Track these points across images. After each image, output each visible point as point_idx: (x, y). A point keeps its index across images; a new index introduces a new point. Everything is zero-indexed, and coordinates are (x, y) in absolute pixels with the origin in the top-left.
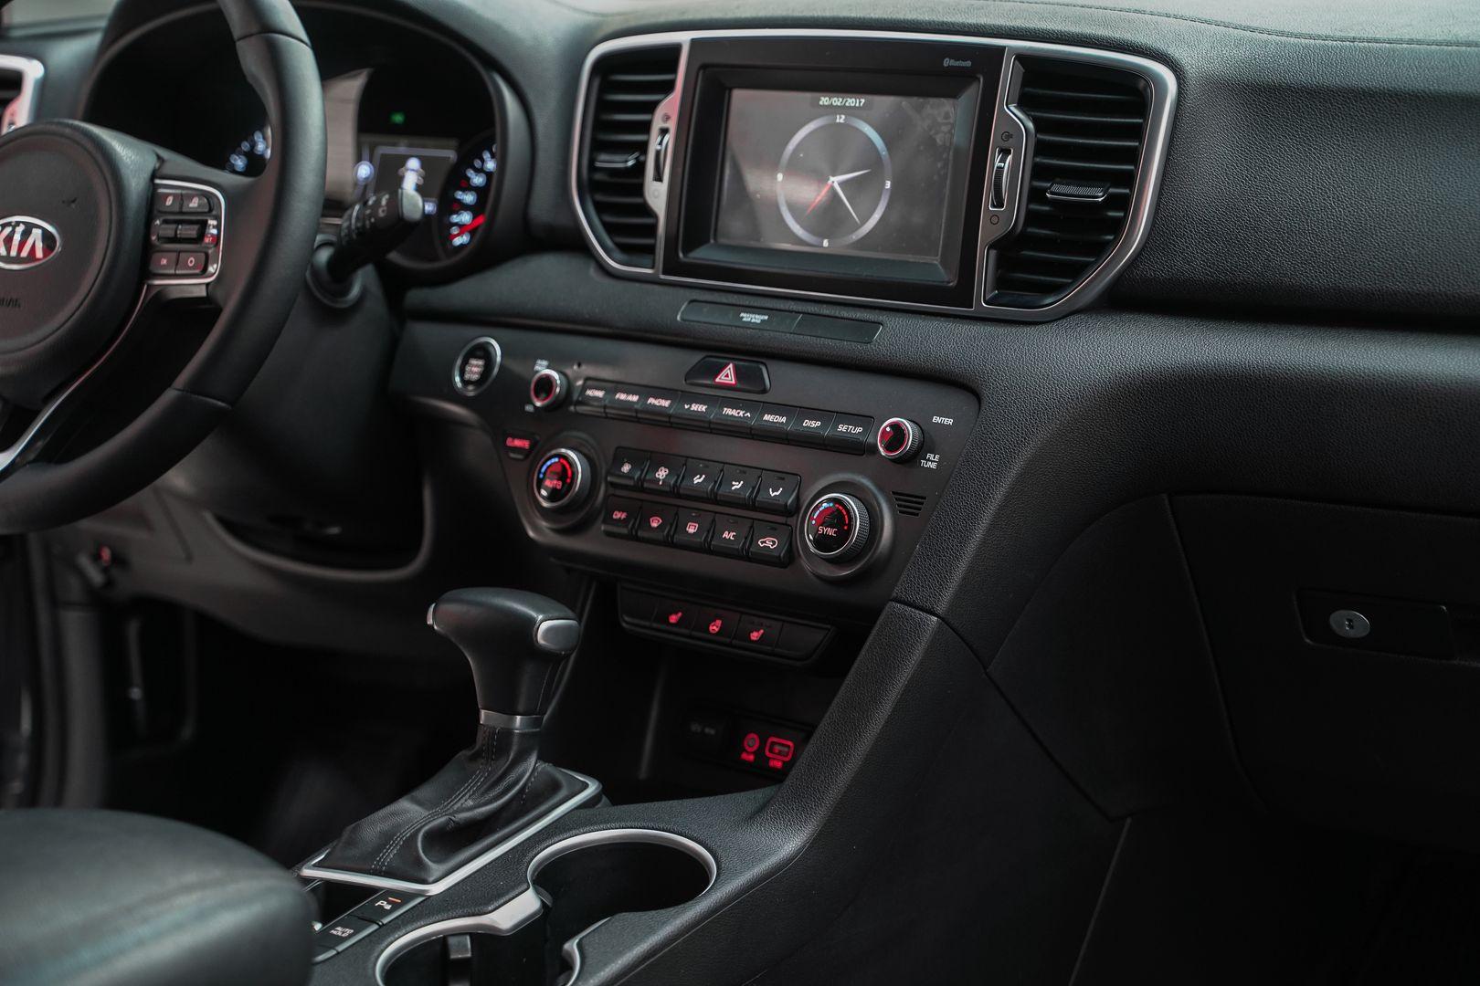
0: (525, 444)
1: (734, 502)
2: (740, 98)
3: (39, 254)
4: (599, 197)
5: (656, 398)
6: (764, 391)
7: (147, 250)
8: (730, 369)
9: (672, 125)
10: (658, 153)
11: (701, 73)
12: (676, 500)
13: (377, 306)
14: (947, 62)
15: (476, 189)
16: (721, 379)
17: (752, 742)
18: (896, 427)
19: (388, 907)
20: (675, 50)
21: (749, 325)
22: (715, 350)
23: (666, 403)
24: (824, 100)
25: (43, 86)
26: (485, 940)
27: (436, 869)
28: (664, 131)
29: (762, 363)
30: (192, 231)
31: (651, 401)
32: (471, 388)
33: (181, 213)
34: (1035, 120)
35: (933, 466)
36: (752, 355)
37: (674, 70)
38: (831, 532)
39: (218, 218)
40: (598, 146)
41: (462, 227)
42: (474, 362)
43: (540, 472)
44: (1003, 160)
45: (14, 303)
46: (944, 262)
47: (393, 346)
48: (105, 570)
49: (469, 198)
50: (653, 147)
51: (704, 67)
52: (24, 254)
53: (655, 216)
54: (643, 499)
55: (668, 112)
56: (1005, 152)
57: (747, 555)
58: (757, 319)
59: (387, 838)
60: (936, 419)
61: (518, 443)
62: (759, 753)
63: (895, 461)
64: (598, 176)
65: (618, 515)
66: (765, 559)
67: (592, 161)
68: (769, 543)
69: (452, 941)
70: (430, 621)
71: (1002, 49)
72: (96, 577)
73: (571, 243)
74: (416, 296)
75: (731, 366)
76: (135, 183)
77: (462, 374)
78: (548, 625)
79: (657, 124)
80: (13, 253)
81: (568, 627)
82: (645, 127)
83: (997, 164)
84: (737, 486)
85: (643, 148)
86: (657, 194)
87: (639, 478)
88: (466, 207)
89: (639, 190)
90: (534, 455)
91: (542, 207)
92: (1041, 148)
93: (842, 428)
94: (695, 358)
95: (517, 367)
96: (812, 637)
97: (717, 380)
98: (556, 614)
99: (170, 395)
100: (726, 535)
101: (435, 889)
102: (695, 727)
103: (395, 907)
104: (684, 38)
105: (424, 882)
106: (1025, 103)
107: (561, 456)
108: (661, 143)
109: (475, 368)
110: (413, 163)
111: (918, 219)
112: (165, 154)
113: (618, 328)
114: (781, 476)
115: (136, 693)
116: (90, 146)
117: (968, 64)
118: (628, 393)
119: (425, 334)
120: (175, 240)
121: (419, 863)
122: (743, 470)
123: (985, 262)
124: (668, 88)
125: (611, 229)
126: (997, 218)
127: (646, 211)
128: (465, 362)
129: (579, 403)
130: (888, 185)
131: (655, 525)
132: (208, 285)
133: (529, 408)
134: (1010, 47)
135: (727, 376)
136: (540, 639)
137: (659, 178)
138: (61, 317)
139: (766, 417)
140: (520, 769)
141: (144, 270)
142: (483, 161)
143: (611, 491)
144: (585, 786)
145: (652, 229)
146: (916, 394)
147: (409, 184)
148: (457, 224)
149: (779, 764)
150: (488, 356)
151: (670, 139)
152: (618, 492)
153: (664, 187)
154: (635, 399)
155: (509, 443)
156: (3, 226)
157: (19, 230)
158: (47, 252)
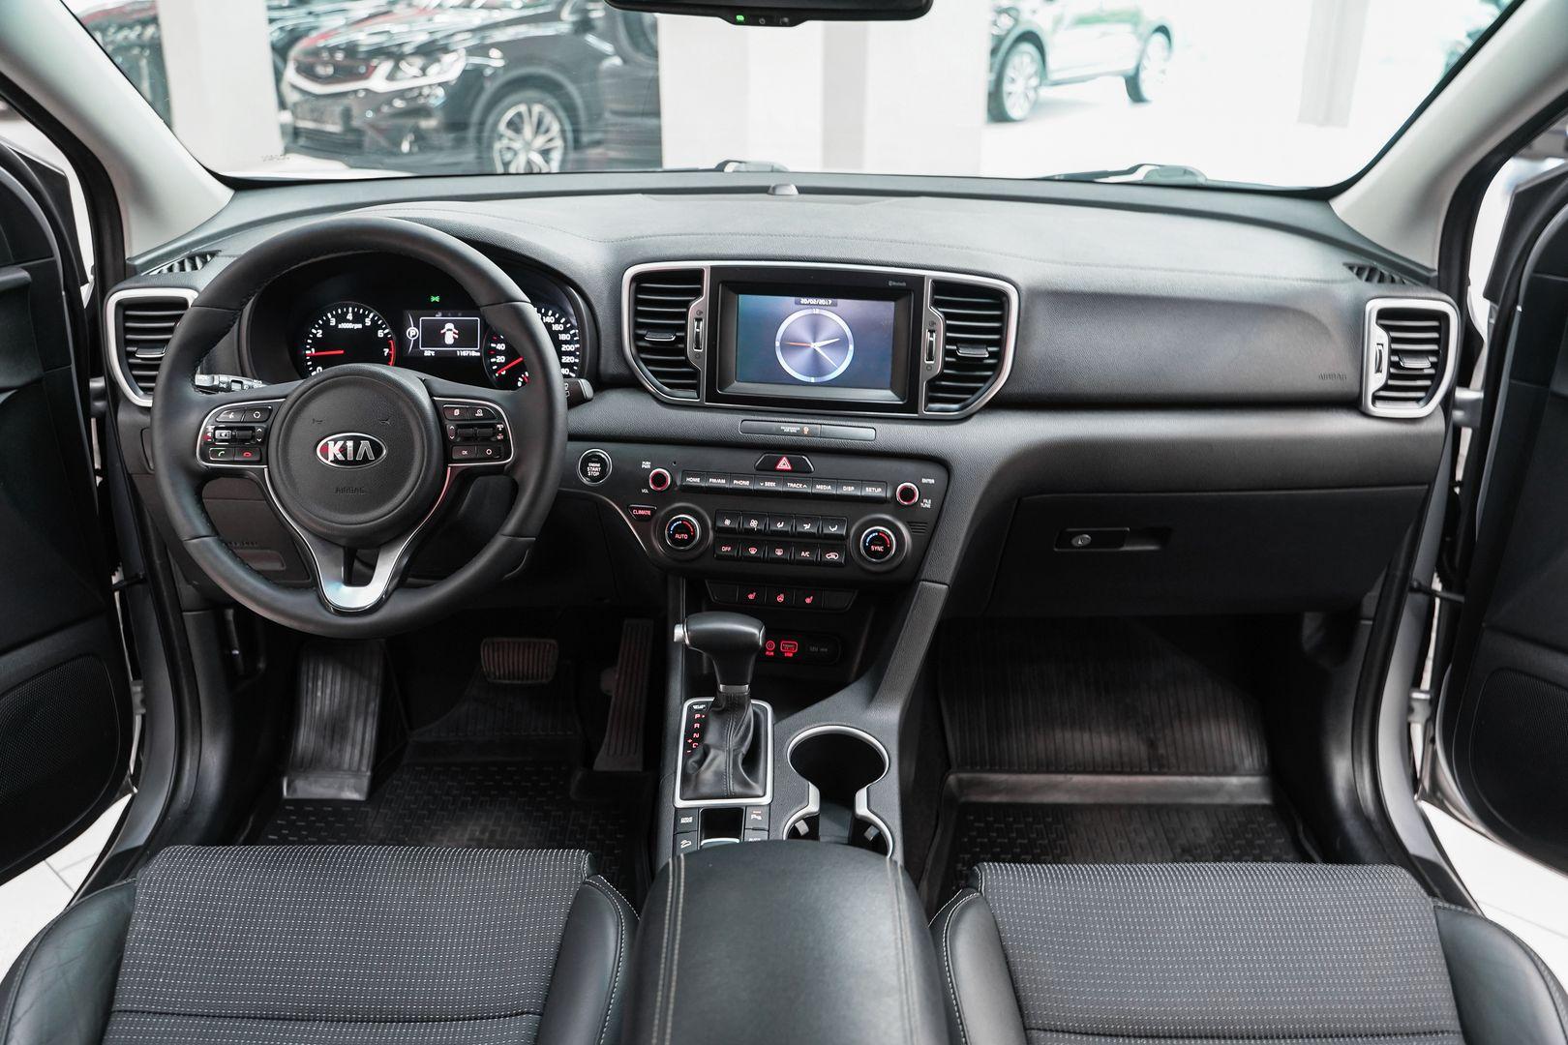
1: (806, 535)
2: (744, 299)
3: (371, 456)
4: (645, 355)
5: (738, 481)
6: (811, 471)
7: (447, 446)
8: (784, 460)
9: (704, 316)
10: (695, 332)
11: (718, 284)
12: (767, 539)
14: (891, 283)
16: (780, 466)
17: (770, 645)
18: (906, 489)
19: (757, 817)
20: (699, 271)
21: (789, 434)
22: (772, 450)
23: (747, 483)
24: (804, 300)
26: (809, 820)
27: (758, 786)
28: (698, 320)
29: (803, 455)
31: (735, 482)
32: (595, 481)
33: (471, 420)
34: (944, 313)
35: (929, 506)
37: (701, 282)
38: (879, 549)
39: (502, 423)
41: (499, 366)
42: (590, 465)
44: (931, 336)
46: (893, 390)
49: (501, 346)
50: (691, 329)
51: (720, 282)
53: (694, 368)
54: (742, 538)
56: (932, 332)
57: (817, 564)
58: (794, 430)
60: (924, 481)
61: (641, 513)
62: (777, 650)
63: (910, 506)
64: (643, 344)
65: (725, 549)
66: (832, 563)
68: (833, 556)
71: (923, 277)
73: (629, 382)
77: (586, 475)
79: (692, 315)
83: (928, 338)
84: (807, 527)
86: (698, 356)
87: (738, 527)
88: (498, 353)
89: (683, 352)
92: (949, 328)
93: (869, 490)
95: (626, 466)
97: (778, 467)
99: (500, 541)
100: (803, 554)
101: (766, 800)
104: (705, 265)
105: (758, 797)
106: (936, 304)
107: (682, 519)
108: (697, 327)
109: (594, 469)
110: (448, 326)
111: (874, 366)
114: (834, 520)
115: (236, 652)
117: (904, 284)
118: (717, 479)
121: (748, 786)
123: (924, 389)
124: (697, 293)
125: (658, 375)
126: (933, 366)
128: (584, 466)
130: (851, 347)
131: (752, 552)
134: (929, 277)
136: (756, 646)
137: (697, 346)
139: (818, 487)
141: (447, 457)
143: (718, 536)
144: (765, 708)
145: (695, 375)
146: (909, 467)
147: (449, 339)
148: (495, 363)
149: (791, 655)
150: (601, 460)
151: (705, 323)
152: (725, 536)
153: (704, 352)
154: (723, 481)
155: (634, 513)
156: (335, 441)
157: (350, 444)
158: (377, 455)
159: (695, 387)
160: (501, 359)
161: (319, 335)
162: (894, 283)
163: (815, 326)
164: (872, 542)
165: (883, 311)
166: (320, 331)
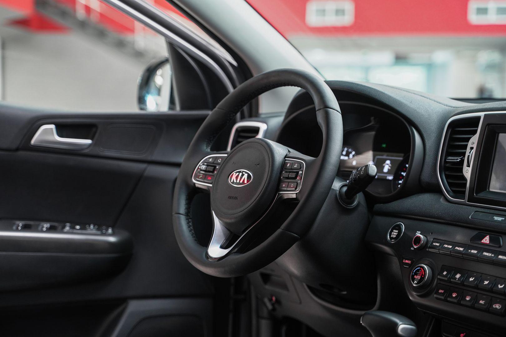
0: (409, 262)
1: (485, 289)
2: (502, 137)
3: (246, 182)
4: (447, 173)
5: (458, 247)
6: (500, 247)
7: (279, 182)
8: (487, 238)
9: (475, 146)
10: (469, 156)
11: (487, 127)
16: (484, 241)
20: (479, 118)
21: (497, 221)
22: (483, 230)
23: (461, 249)
25: (266, 132)
28: (472, 148)
29: (501, 236)
30: (294, 175)
31: (457, 248)
32: (393, 240)
33: (291, 169)
39: (302, 171)
40: (449, 154)
42: (395, 231)
43: (413, 273)
45: (236, 198)
47: (369, 224)
48: (273, 305)
49: (405, 174)
50: (467, 154)
51: (488, 125)
52: (241, 182)
53: (466, 180)
54: (450, 286)
55: (474, 141)
57: (489, 311)
58: (500, 219)
61: (407, 261)
64: (447, 165)
65: (441, 291)
66: (496, 312)
67: (445, 159)
70: (361, 322)
72: (270, 307)
73: (435, 189)
75: (488, 236)
76: (279, 160)
78: (403, 326)
79: (470, 145)
80: (238, 181)
82: (465, 147)
84: (486, 283)
85: (464, 154)
86: (467, 172)
87: (449, 277)
88: (403, 178)
89: (461, 170)
90: (412, 266)
91: (426, 176)
94: (474, 233)
95: (409, 234)
97: (482, 241)
98: (407, 323)
99: (279, 231)
100: (481, 302)
104: (482, 114)
108: (470, 153)
109: (395, 233)
110: (388, 162)
112: (291, 150)
113: (447, 220)
114: (503, 280)
116: (266, 146)
118: (448, 245)
120: (288, 178)
122: (489, 277)
124: (474, 132)
125: (450, 185)
127: (464, 179)
128: (392, 231)
129: (430, 248)
131: (454, 296)
132: (296, 193)
133: (412, 249)
135: (486, 240)
136: (399, 331)
137: (469, 166)
141: (278, 188)
143: (439, 282)
145: (466, 184)
150: (400, 229)
151: (474, 151)
152: (442, 282)
153: (470, 169)
154: (451, 247)
155: (404, 261)
156: (236, 173)
157: (241, 174)
158: (248, 181)
159: (464, 192)
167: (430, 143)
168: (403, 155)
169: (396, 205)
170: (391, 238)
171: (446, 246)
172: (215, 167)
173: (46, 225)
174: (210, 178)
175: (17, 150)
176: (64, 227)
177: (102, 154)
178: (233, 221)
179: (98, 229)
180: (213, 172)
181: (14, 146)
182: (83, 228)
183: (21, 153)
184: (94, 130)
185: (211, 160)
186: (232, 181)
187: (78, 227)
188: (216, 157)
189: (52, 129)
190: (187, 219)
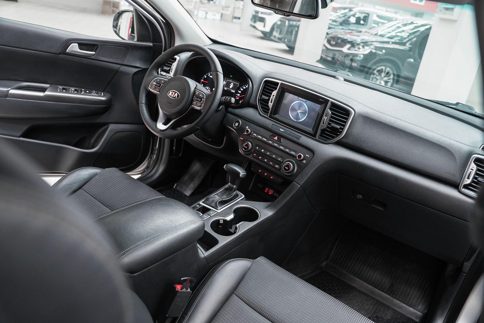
0: (243, 139)
1: (273, 158)
2: (286, 94)
3: (176, 97)
4: (261, 101)
6: (281, 142)
7: (192, 100)
9: (275, 95)
10: (272, 99)
12: (264, 155)
13: (224, 110)
15: (241, 91)
16: (275, 138)
17: (267, 189)
18: (300, 155)
19: (212, 213)
20: (278, 83)
21: (281, 131)
22: (275, 134)
23: (265, 140)
24: (300, 98)
25: (179, 61)
26: (225, 221)
27: (219, 208)
28: (274, 96)
29: (282, 138)
30: (200, 100)
31: (263, 138)
33: (198, 96)
34: (332, 112)
35: (305, 162)
36: (280, 136)
37: (277, 86)
38: (287, 168)
39: (204, 99)
40: (262, 94)
41: (238, 96)
43: (244, 144)
44: (325, 117)
45: (171, 104)
46: (313, 129)
47: (225, 116)
49: (240, 92)
50: (271, 98)
51: (282, 87)
52: (174, 97)
53: (269, 108)
54: (259, 153)
55: (275, 93)
56: (326, 116)
57: (273, 167)
58: (282, 130)
59: (213, 201)
60: (307, 155)
61: (241, 138)
62: (268, 191)
63: (300, 160)
64: (262, 98)
65: (255, 154)
66: (276, 168)
67: (261, 96)
68: (277, 166)
69: (220, 220)
70: (224, 167)
71: (329, 100)
73: (255, 107)
74: (230, 109)
75: (277, 137)
76: (192, 89)
77: (235, 125)
79: (273, 94)
80: (173, 96)
81: (245, 174)
82: (271, 94)
83: (324, 118)
84: (274, 156)
85: (270, 97)
86: (270, 105)
87: (259, 150)
88: (239, 93)
89: (268, 103)
90: (244, 141)
91: (252, 101)
92: (332, 117)
93: (292, 152)
94: (272, 134)
95: (243, 126)
96: (280, 180)
98: (243, 172)
99: (192, 125)
100: (271, 163)
101: (219, 211)
102: (259, 185)
103: (213, 213)
104: (280, 82)
105: (217, 210)
106: (331, 109)
107: (248, 143)
108: (273, 97)
109: (237, 124)
110: (232, 84)
111: (310, 121)
112: (197, 84)
113: (260, 125)
114: (281, 157)
115: (174, 148)
117: (323, 101)
119: (230, 116)
120: (197, 100)
121: (217, 206)
122: (275, 154)
123: (319, 132)
124: (276, 89)
125: (262, 107)
126: (323, 125)
127: (268, 106)
128: (235, 123)
129: (252, 136)
130: (307, 115)
131: (260, 158)
132: (200, 109)
133: (244, 134)
134: (330, 100)
136: (241, 176)
138: (178, 108)
139: (281, 147)
140: (234, 193)
141: (191, 103)
142: (243, 87)
143: (254, 150)
144: (242, 196)
145: (269, 110)
146: (305, 150)
147: (231, 87)
148: (237, 95)
149: (270, 194)
150: (239, 123)
151: (274, 97)
152: (256, 151)
153: (272, 104)
154: (261, 137)
155: (240, 138)
156: (172, 91)
157: (174, 93)
158: (177, 97)
159: (268, 113)
160: (239, 95)
161: (205, 77)
162: (321, 100)
163: (300, 106)
164: (286, 166)
165: (317, 107)
166: (206, 76)
167: (255, 87)
168: (239, 82)
169: (238, 111)
170: (235, 126)
171: (259, 136)
172: (160, 84)
173: (73, 89)
174: (157, 89)
175: (60, 54)
176: (81, 91)
177: (99, 59)
178: (169, 114)
179: (97, 93)
180: (159, 86)
181: (58, 52)
182: (90, 92)
183: (61, 55)
184: (96, 47)
185: (158, 80)
186: (169, 95)
187: (88, 92)
188: (161, 79)
189: (77, 45)
190: (146, 106)
